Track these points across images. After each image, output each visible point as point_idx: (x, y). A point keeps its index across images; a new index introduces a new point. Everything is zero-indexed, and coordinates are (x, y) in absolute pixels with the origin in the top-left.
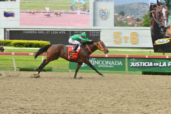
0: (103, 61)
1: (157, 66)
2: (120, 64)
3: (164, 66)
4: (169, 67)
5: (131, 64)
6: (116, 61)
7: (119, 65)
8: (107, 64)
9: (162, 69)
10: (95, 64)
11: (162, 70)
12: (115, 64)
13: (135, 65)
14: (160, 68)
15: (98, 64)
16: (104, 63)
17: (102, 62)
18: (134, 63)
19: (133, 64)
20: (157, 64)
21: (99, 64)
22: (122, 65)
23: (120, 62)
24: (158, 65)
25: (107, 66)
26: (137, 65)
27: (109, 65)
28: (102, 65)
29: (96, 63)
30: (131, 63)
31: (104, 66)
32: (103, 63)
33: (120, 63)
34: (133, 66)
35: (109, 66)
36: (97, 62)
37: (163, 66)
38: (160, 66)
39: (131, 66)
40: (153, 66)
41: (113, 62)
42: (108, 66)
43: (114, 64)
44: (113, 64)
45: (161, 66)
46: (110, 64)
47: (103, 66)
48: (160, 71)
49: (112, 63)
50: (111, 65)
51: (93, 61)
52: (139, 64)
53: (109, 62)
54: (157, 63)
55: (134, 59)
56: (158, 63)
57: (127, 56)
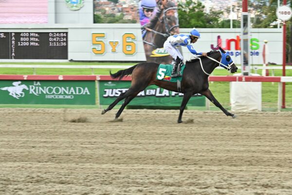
0: (54, 87)
1: (152, 95)
2: (86, 93)
3: (165, 96)
4: (173, 96)
5: (105, 92)
6: (77, 88)
7: (84, 94)
8: (63, 93)
9: (162, 99)
10: (40, 93)
11: (161, 103)
12: (76, 92)
13: (112, 94)
14: (158, 98)
15: (45, 92)
16: (57, 90)
17: (52, 90)
18: (111, 90)
19: (109, 93)
20: (153, 92)
21: (47, 94)
22: (88, 93)
23: (86, 89)
24: (154, 94)
25: (61, 97)
26: (117, 94)
27: (65, 94)
28: (53, 94)
29: (42, 92)
30: (105, 90)
31: (57, 97)
32: (54, 91)
33: (86, 91)
34: (108, 97)
35: (67, 97)
36: (43, 89)
37: (163, 95)
38: (158, 94)
39: (105, 95)
40: (146, 95)
41: (72, 89)
42: (64, 97)
43: (74, 93)
44: (72, 93)
45: (160, 95)
46: (67, 92)
47: (55, 97)
48: (158, 104)
49: (71, 91)
50: (70, 95)
51: (37, 87)
52: (119, 91)
53: (66, 89)
54: (152, 90)
55: (110, 83)
56: (155, 90)
57: (97, 77)
